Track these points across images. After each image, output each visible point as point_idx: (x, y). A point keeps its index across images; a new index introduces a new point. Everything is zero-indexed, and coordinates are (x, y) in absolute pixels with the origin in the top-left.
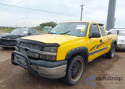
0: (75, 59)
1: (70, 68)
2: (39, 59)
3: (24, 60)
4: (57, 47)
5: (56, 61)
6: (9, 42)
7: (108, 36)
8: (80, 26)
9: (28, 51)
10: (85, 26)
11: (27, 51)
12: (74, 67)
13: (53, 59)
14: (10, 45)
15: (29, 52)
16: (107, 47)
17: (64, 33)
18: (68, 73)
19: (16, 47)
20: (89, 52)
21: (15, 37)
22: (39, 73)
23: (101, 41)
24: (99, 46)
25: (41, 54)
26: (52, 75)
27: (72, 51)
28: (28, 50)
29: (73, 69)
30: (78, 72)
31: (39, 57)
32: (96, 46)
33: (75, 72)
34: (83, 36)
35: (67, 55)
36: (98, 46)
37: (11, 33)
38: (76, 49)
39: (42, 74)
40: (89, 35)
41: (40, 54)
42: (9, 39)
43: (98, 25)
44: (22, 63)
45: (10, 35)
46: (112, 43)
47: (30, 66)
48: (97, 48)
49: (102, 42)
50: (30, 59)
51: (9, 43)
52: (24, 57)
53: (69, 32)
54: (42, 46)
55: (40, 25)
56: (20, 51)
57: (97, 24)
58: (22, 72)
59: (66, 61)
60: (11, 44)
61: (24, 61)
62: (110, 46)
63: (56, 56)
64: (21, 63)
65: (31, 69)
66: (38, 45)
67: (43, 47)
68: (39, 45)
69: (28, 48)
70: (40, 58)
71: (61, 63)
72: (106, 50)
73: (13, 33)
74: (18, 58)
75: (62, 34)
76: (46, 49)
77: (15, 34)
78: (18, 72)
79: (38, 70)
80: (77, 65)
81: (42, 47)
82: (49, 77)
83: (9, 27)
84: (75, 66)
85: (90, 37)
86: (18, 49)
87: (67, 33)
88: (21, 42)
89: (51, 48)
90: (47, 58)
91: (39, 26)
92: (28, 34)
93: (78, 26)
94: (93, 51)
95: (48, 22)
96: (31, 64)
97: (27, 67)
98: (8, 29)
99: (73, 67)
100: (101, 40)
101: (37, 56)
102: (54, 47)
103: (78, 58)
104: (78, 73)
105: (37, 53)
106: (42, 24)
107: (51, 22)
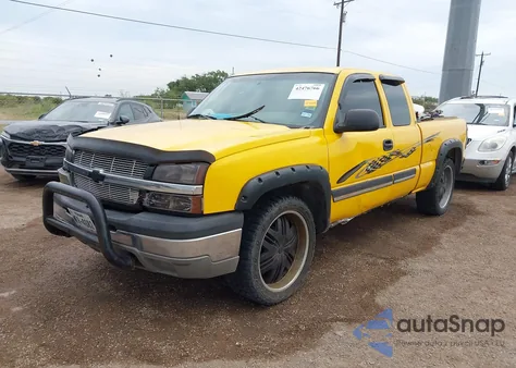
0: (276, 211)
1: (255, 243)
2: (139, 208)
3: (88, 214)
4: (205, 165)
5: (202, 215)
6: (39, 154)
7: (423, 125)
8: (303, 85)
9: (101, 183)
10: (322, 87)
11: (97, 181)
12: (274, 239)
13: (191, 209)
14: (42, 165)
15: (107, 184)
16: (417, 168)
17: (244, 117)
18: (247, 259)
19: (60, 171)
20: (335, 187)
21: (61, 133)
22: (141, 259)
23: (388, 144)
24: (380, 166)
25: (148, 191)
26: (187, 264)
27: (260, 180)
28: (103, 177)
29: (268, 245)
30: (290, 259)
31: (140, 201)
32: (364, 163)
33: (278, 256)
34: (312, 124)
35: (243, 195)
36: (375, 165)
37: (46, 117)
38: (277, 173)
39: (151, 260)
40: (336, 121)
41: (142, 192)
42: (37, 143)
43: (378, 82)
44: (82, 225)
45: (44, 126)
46: (440, 154)
47: (109, 235)
48: (369, 172)
49: (391, 147)
50: (106, 211)
51: (37, 160)
52: (89, 204)
53: (260, 109)
54: (151, 161)
55: (171, 85)
56: (74, 184)
57: (373, 80)
58: (86, 264)
59: (241, 217)
60: (47, 161)
61: (87, 218)
62: (429, 166)
63: (199, 198)
64: (79, 227)
65: (111, 245)
66: (135, 158)
67: (155, 165)
68: (139, 160)
69: (101, 171)
70: (145, 204)
71: (219, 223)
72: (415, 180)
73: (56, 118)
74: (65, 207)
75: (234, 119)
76: (165, 172)
77: (61, 124)
78: (73, 263)
79: (136, 250)
80: (284, 232)
81: (151, 165)
82: (174, 271)
83: (42, 97)
84: (276, 234)
85: (339, 131)
86: (67, 175)
87: (252, 113)
88: (77, 150)
89: (183, 167)
90: (168, 204)
91: (166, 89)
92: (112, 124)
93: (295, 86)
94: (351, 182)
95: (201, 74)
96: (112, 226)
97: (96, 239)
98: (39, 106)
99: (269, 239)
100: (389, 142)
101: (134, 198)
102: (192, 166)
103: (289, 206)
104: (291, 263)
105: (133, 189)
106: (178, 82)
107: (217, 75)
